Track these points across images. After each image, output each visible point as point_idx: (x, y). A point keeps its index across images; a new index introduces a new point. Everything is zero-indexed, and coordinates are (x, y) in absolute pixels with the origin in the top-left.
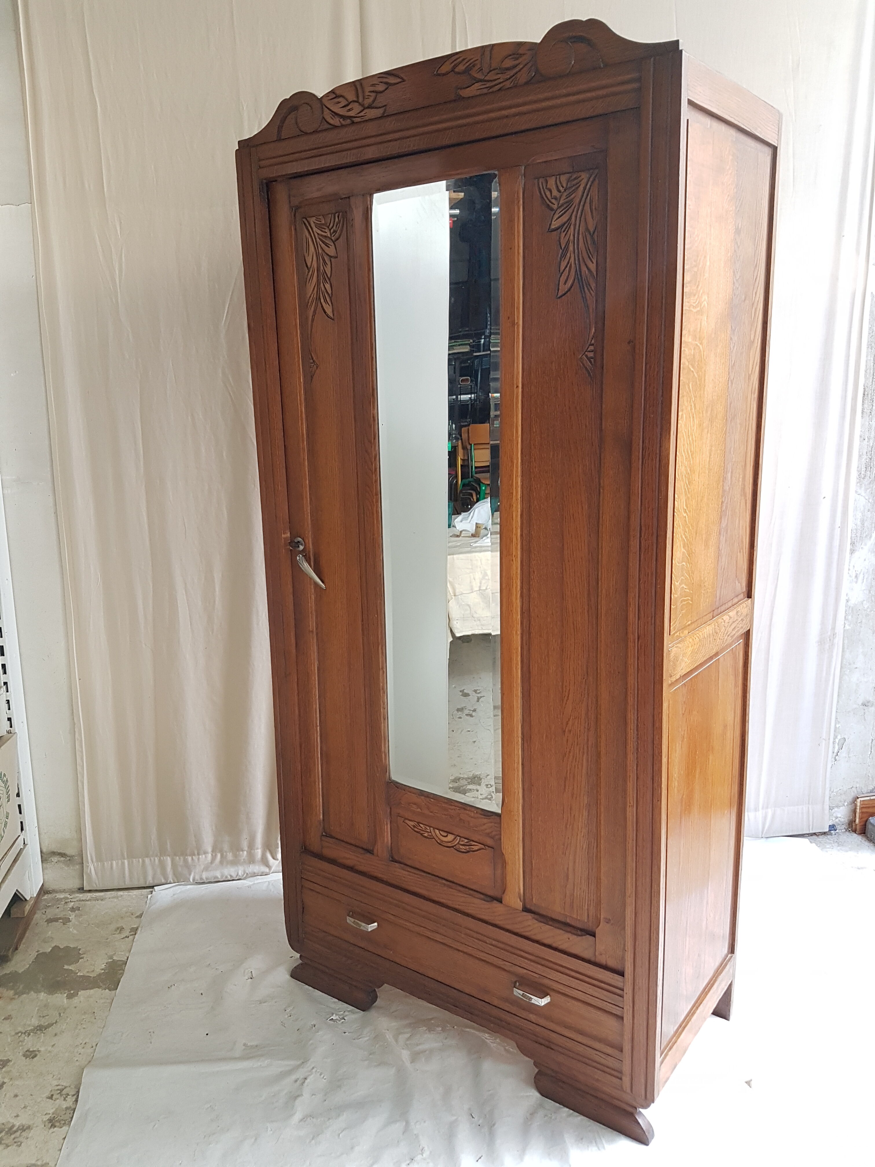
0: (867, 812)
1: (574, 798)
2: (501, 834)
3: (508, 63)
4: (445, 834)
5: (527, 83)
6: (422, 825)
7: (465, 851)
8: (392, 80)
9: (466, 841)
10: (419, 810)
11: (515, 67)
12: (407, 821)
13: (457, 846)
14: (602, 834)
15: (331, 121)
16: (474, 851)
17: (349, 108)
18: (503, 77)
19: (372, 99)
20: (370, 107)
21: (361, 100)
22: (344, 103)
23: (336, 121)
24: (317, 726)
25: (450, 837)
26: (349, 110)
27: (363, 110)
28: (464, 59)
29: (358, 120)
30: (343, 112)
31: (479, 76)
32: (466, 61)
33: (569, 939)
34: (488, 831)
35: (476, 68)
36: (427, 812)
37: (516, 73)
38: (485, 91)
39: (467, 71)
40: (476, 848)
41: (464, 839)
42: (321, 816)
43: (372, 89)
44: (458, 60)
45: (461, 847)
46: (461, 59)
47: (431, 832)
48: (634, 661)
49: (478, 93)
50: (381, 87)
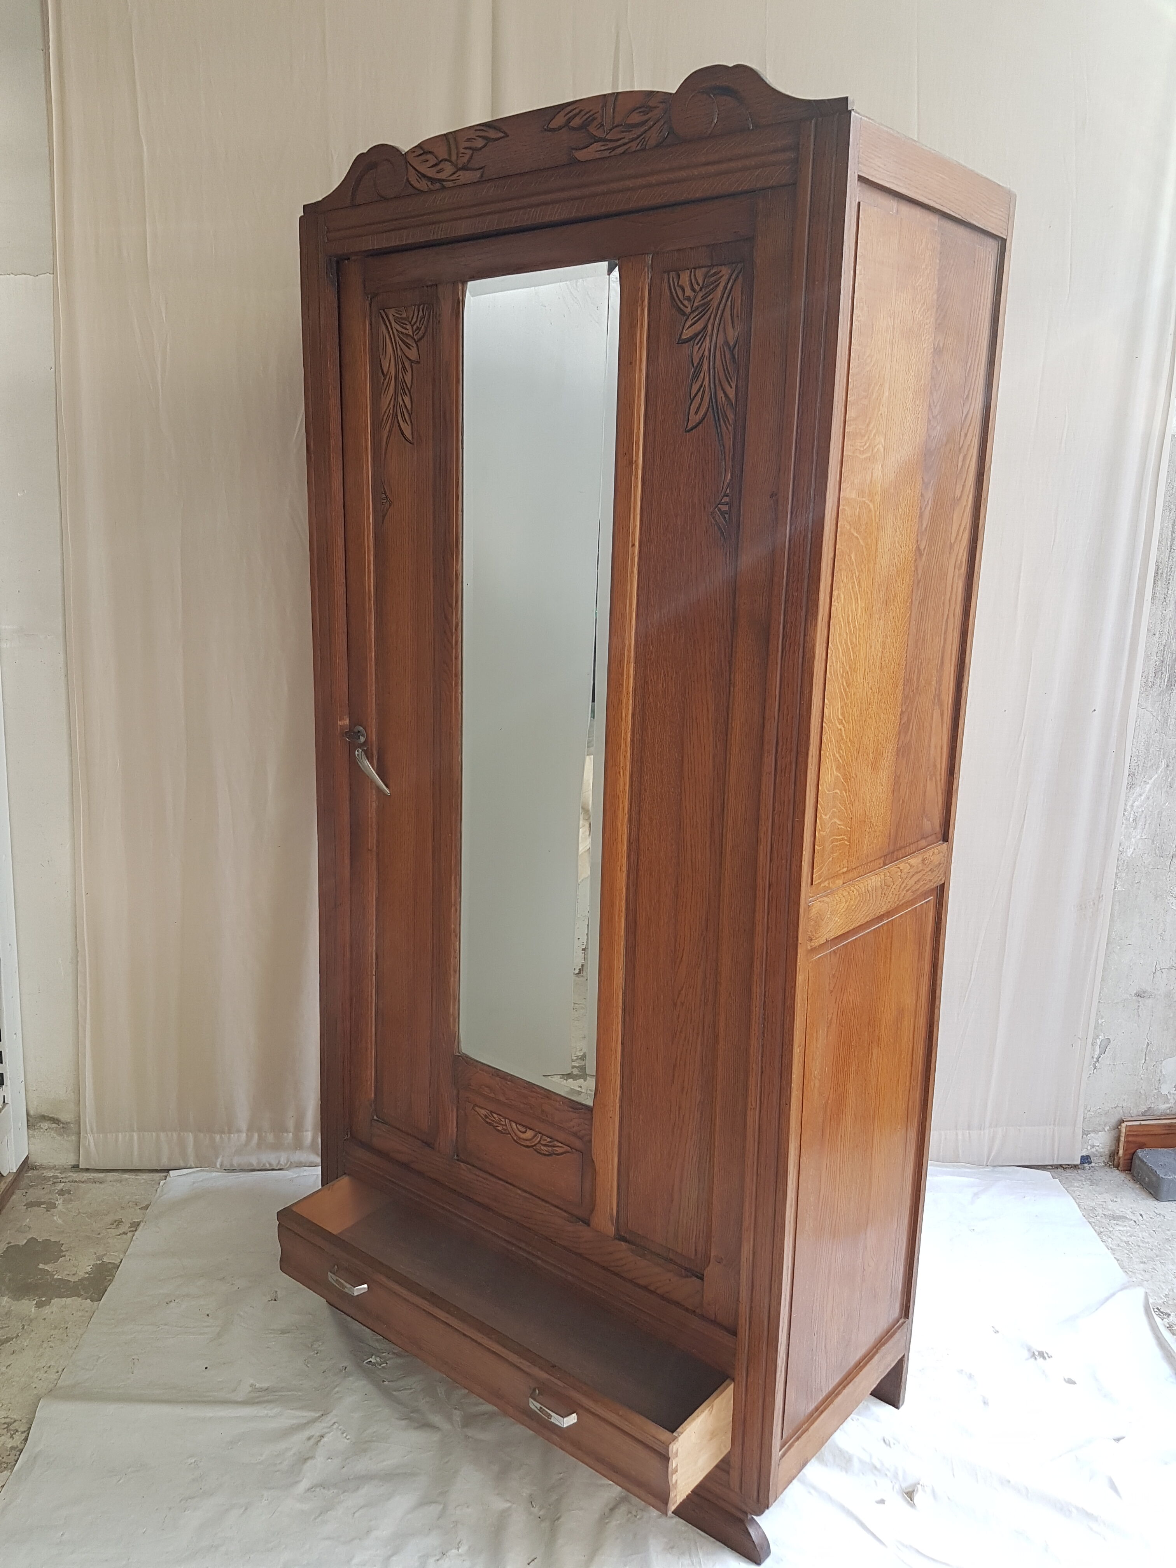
0: (1134, 1142)
1: (685, 1093)
2: (591, 1135)
3: (636, 118)
4: (524, 1130)
5: (657, 146)
6: (495, 1116)
7: (547, 1153)
8: (492, 134)
9: (549, 1140)
10: (492, 1095)
11: (644, 123)
12: (477, 1109)
13: (538, 1147)
14: (716, 1144)
15: (417, 185)
16: (558, 1154)
17: (439, 168)
18: (629, 136)
19: (467, 157)
20: (464, 168)
21: (454, 158)
22: (433, 161)
23: (423, 185)
24: (372, 975)
25: (529, 1134)
26: (438, 172)
27: (456, 172)
28: (581, 111)
29: (450, 184)
30: (431, 173)
31: (599, 134)
32: (583, 113)
33: (670, 1280)
34: (575, 1129)
35: (595, 123)
36: (502, 1098)
37: (645, 132)
38: (606, 154)
39: (583, 126)
40: (560, 1150)
41: (546, 1138)
42: (373, 1095)
43: (468, 144)
44: (574, 112)
45: (542, 1147)
46: (577, 111)
47: (506, 1125)
48: (763, 918)
49: (598, 155)
50: (480, 143)
